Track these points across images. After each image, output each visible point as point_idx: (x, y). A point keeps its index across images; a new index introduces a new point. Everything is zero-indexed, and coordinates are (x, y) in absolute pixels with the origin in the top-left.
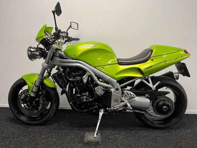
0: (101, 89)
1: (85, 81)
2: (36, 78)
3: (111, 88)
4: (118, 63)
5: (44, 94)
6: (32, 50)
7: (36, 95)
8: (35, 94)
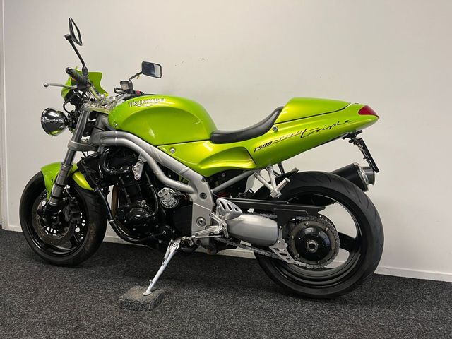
0: (171, 193)
1: (138, 175)
2: (57, 172)
3: (192, 193)
4: (210, 140)
5: (73, 203)
6: (52, 114)
7: (58, 203)
8: (56, 200)
